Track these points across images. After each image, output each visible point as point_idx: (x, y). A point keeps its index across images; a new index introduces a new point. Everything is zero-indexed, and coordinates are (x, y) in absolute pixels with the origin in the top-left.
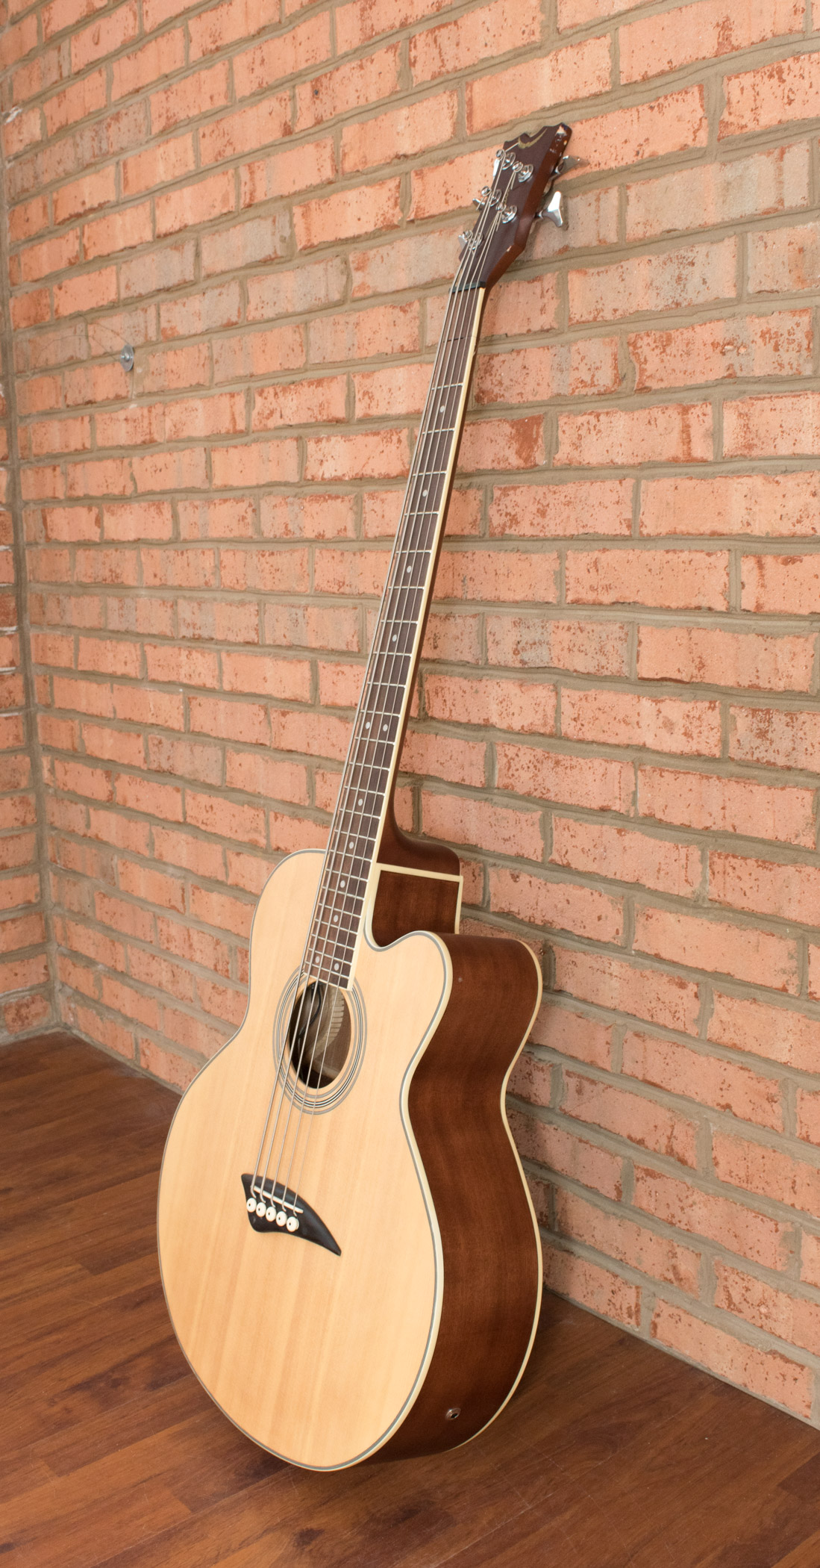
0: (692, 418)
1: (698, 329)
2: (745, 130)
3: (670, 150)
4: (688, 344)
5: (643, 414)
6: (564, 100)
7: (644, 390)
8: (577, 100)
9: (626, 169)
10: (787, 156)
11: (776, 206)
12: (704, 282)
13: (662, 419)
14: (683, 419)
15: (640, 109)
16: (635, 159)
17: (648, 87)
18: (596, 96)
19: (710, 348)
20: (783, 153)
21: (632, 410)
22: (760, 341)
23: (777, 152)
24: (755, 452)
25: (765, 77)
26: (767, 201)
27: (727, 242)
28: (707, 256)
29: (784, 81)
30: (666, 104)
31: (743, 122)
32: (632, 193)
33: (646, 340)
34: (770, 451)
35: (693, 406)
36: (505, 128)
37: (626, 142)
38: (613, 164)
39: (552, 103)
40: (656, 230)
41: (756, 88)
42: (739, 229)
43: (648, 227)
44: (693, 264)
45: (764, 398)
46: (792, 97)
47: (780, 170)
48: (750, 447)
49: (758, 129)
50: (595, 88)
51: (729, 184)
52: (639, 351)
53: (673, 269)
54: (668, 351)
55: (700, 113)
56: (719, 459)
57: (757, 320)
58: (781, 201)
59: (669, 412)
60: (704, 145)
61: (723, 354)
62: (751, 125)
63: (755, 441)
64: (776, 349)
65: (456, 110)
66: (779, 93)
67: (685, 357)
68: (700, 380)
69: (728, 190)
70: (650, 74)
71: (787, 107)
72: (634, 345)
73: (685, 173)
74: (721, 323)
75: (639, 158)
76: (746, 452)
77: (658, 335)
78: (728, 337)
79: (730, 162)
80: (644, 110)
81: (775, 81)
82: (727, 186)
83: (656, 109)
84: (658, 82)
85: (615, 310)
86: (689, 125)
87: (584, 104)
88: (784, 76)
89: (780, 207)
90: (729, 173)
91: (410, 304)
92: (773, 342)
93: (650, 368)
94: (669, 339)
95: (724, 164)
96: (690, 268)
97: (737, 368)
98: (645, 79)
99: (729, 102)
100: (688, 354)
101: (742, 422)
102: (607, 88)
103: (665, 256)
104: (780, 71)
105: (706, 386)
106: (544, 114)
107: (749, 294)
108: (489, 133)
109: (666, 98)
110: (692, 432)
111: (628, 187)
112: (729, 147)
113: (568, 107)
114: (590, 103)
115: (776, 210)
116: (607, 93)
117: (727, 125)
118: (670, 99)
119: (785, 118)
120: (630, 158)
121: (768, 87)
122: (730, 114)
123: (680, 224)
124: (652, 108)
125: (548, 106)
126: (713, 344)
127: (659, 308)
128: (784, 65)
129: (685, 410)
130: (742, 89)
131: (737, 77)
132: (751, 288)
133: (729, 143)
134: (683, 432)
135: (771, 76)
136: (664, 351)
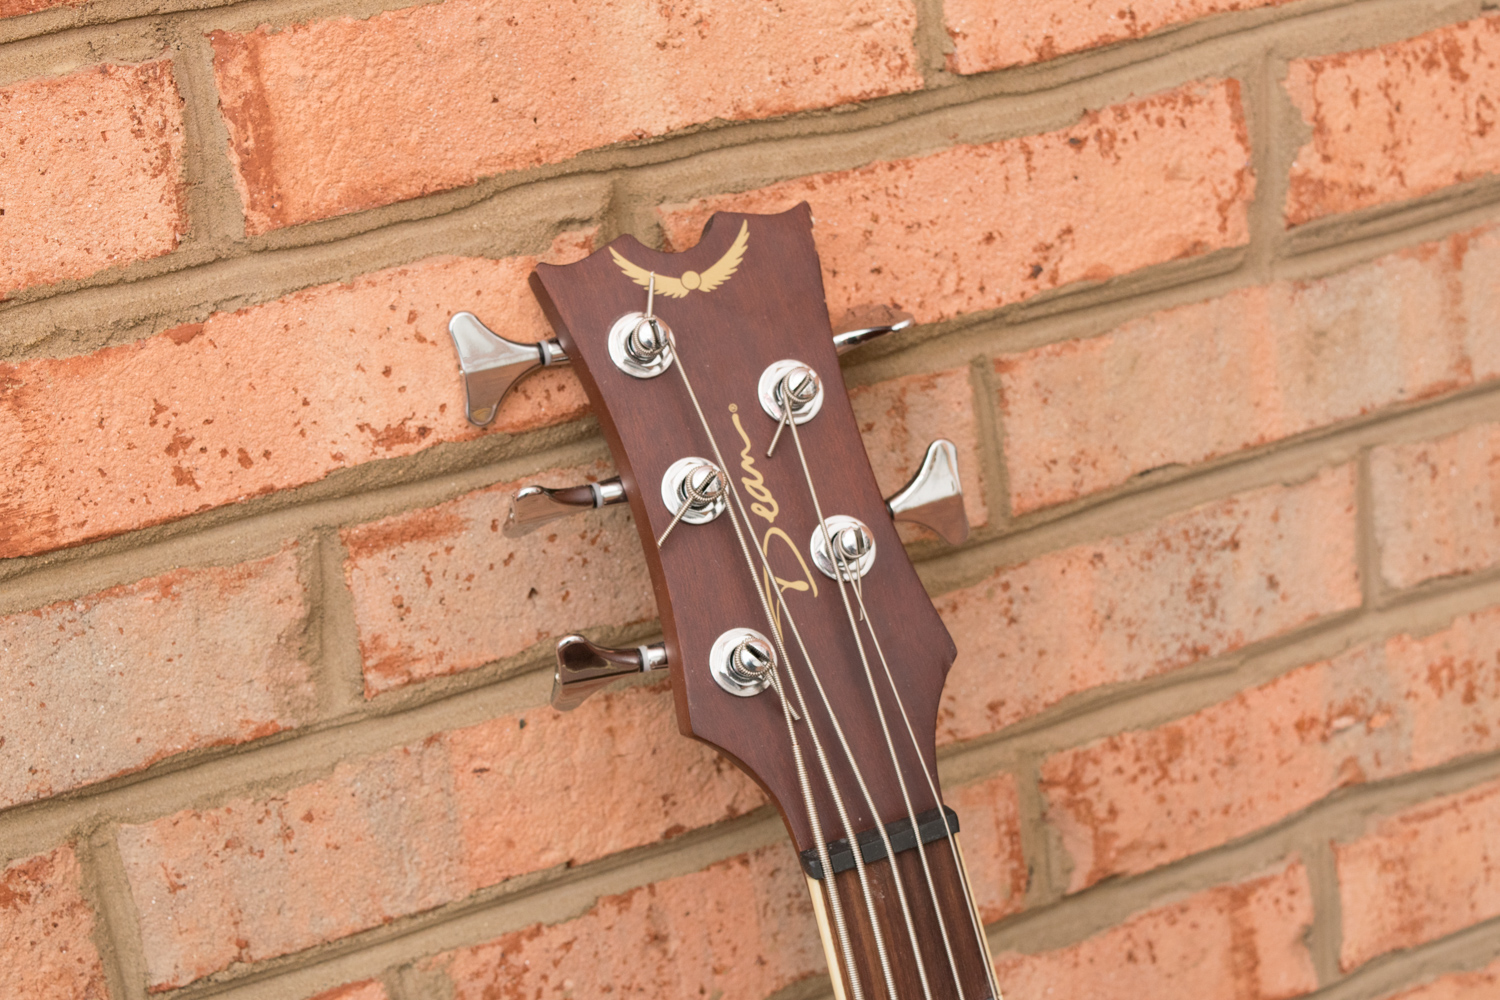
0: (1260, 913)
1: (1254, 699)
2: (1365, 200)
3: (1148, 259)
4: (1229, 742)
5: (1111, 944)
6: (730, 115)
7: (1105, 880)
8: (789, 115)
9: (999, 320)
10: (1471, 256)
11: (1452, 376)
12: (1273, 583)
13: (1170, 942)
14: (1234, 922)
15: (1036, 144)
16: (1029, 287)
17: (1048, 79)
18: (864, 103)
19: (1292, 738)
20: (1459, 251)
21: (1071, 943)
22: (1426, 690)
23: (1445, 249)
24: (1430, 932)
25: (1417, 67)
26: (1430, 368)
27: (1328, 479)
28: (1275, 518)
29: (1464, 77)
30: (1124, 131)
31: (1366, 181)
32: (1019, 382)
33: (1110, 761)
34: (1465, 918)
35: (1264, 883)
36: (463, 198)
37: (989, 238)
38: (950, 309)
39: (678, 122)
40: (1116, 471)
41: (1396, 96)
42: (1352, 441)
43: (1087, 470)
44: (1235, 545)
45: (1439, 812)
46: (1487, 115)
47: (1456, 292)
48: (1415, 926)
49: (1403, 197)
50: (861, 80)
51: (1321, 334)
52: (1090, 794)
53: (1175, 569)
54: (1174, 771)
55: (1236, 157)
56: (1332, 977)
57: (1417, 647)
58: (1464, 363)
59: (1194, 915)
60: (1244, 239)
61: (1324, 739)
62: (1388, 190)
63: (1428, 910)
64: (1469, 698)
65: (177, 141)
66: (1454, 105)
67: (1224, 774)
68: (1269, 815)
69: (1317, 350)
70: (1064, 45)
71: (1476, 141)
72: (1074, 783)
73: (1187, 315)
74: (1321, 671)
75: (1043, 281)
76: (1404, 940)
77: (1144, 737)
78: (1341, 698)
79: (1319, 278)
80: (1052, 154)
81: (1441, 77)
82: (1317, 339)
83: (1092, 146)
84: (1081, 68)
85: (994, 707)
86: (1205, 190)
87: (807, 127)
88: (1465, 64)
89: (1464, 379)
90: (1319, 306)
91: (36, 870)
92: (1460, 686)
93: (1126, 829)
94: (1176, 741)
95: (1301, 285)
96: (1227, 555)
97: (1366, 760)
98: (1048, 58)
99: (1320, 128)
100: (1232, 762)
101: (1391, 878)
102: (909, 82)
103: (1151, 534)
104: (1454, 53)
105: (1288, 823)
106: (628, 158)
107: (1387, 588)
108: (371, 220)
109: (1121, 113)
110: (1262, 942)
111: (1002, 366)
112: (1316, 241)
113: (740, 135)
114: (831, 122)
115: (1454, 385)
116: (905, 95)
117: (1321, 188)
118: (1137, 119)
119: (1468, 169)
120: (1010, 287)
121: (1424, 90)
122: (1326, 159)
123: (1187, 450)
124: (1077, 143)
125: (658, 129)
126: (1300, 726)
127: (1140, 673)
128: (1464, 38)
129: (1240, 898)
130: (1355, 96)
131: (1339, 63)
132: (1397, 572)
133: (1318, 231)
134: (1235, 949)
135: (1431, 64)
136: (1165, 773)
